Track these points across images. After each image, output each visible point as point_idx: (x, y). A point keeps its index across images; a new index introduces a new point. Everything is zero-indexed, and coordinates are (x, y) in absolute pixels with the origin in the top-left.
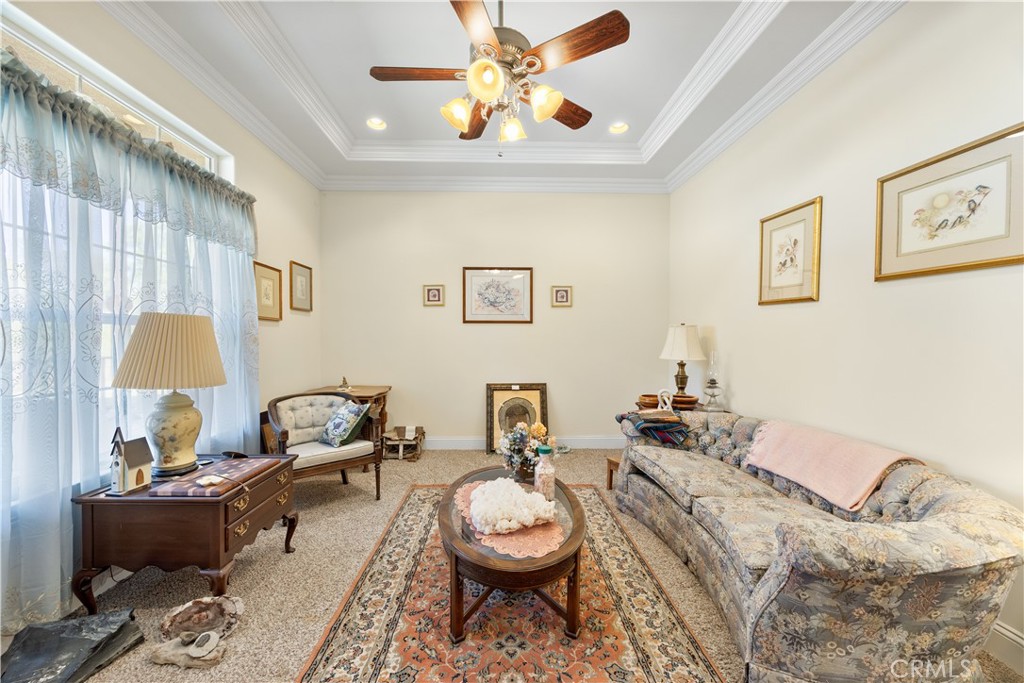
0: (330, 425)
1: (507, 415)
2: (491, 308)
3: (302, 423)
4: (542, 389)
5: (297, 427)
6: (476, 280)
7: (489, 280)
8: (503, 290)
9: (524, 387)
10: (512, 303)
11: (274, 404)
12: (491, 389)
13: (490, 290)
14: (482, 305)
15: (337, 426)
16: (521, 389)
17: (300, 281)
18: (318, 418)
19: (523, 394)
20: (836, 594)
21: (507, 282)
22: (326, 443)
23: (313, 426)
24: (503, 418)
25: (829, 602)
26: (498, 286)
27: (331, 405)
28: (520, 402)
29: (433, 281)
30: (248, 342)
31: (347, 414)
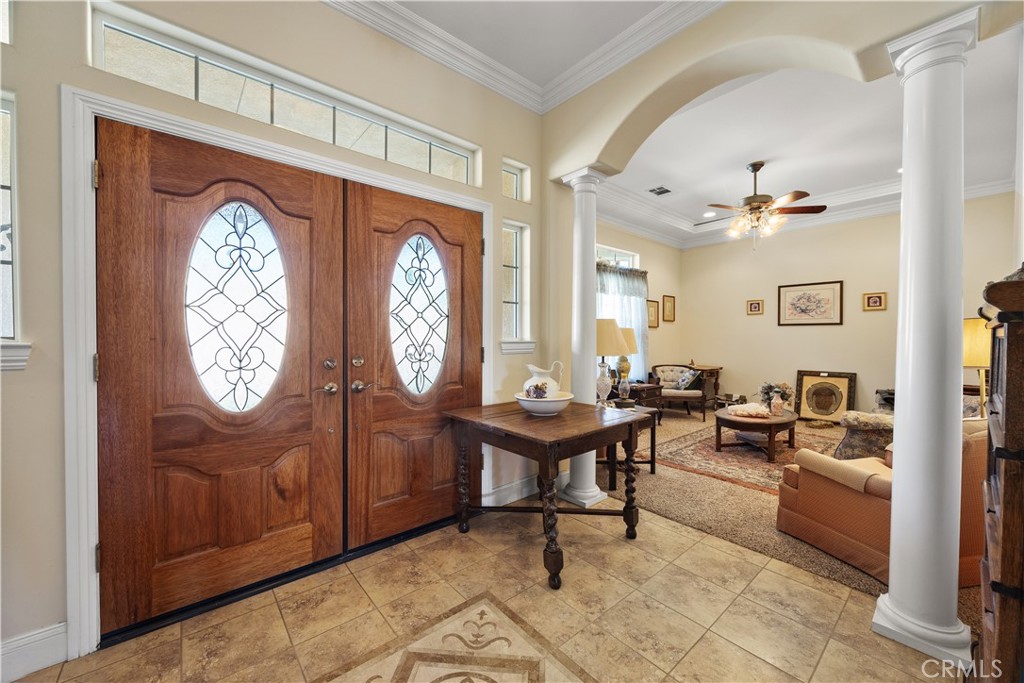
0: (680, 380)
1: (814, 394)
2: (803, 314)
3: (667, 379)
4: (852, 379)
5: (665, 381)
6: (789, 296)
7: (800, 293)
8: (814, 300)
9: (831, 375)
10: (822, 310)
11: (654, 368)
12: (801, 374)
13: (801, 301)
14: (795, 312)
15: (683, 381)
16: (829, 376)
17: (668, 305)
18: (675, 377)
19: (832, 381)
20: (864, 440)
21: (817, 294)
22: (678, 389)
23: (673, 381)
24: (810, 395)
25: (862, 444)
26: (809, 298)
27: (682, 372)
28: (828, 386)
29: (755, 298)
30: (645, 337)
31: (688, 376)
